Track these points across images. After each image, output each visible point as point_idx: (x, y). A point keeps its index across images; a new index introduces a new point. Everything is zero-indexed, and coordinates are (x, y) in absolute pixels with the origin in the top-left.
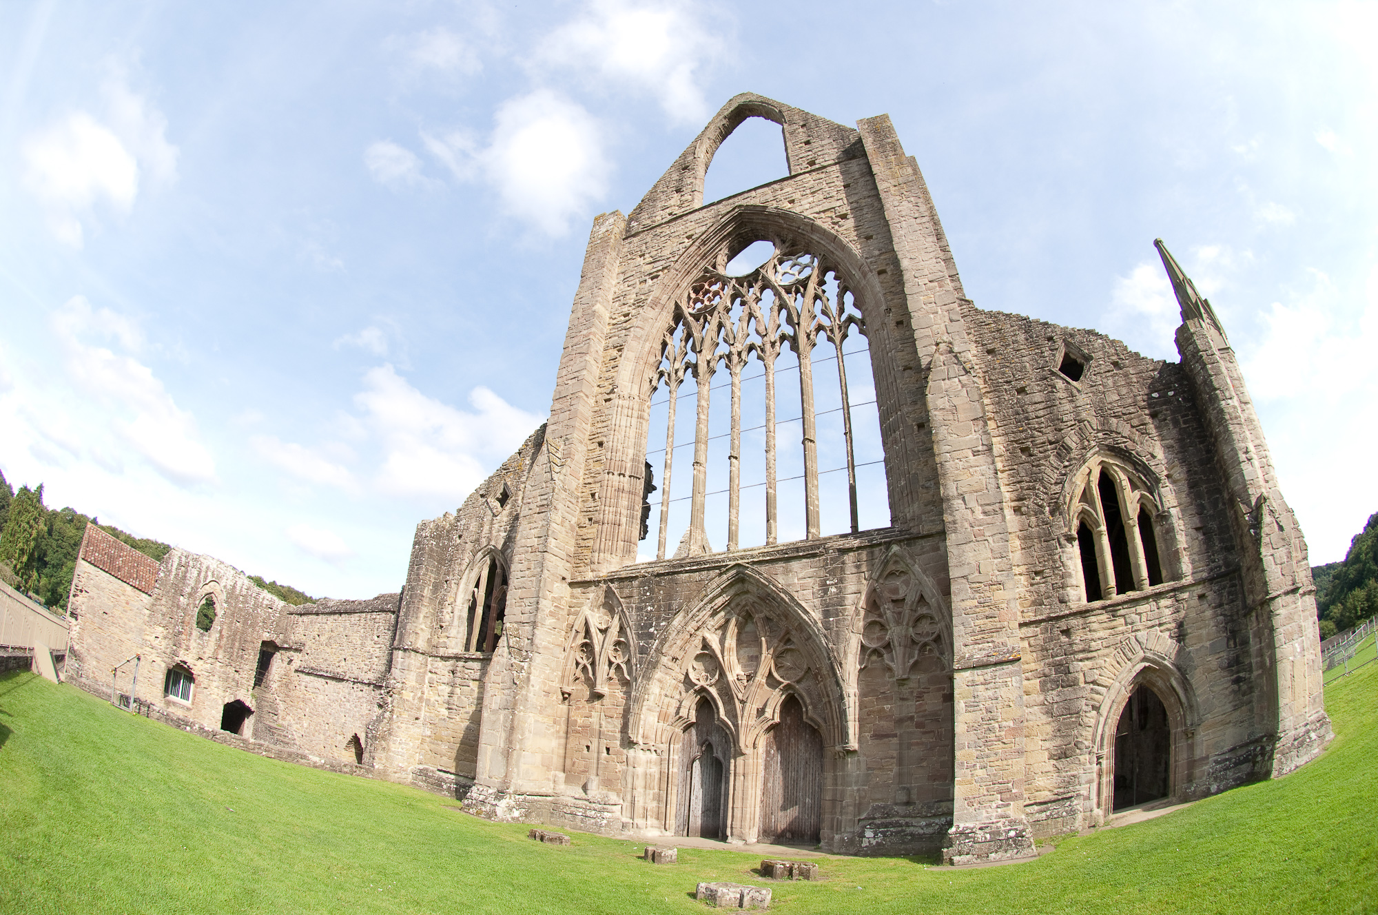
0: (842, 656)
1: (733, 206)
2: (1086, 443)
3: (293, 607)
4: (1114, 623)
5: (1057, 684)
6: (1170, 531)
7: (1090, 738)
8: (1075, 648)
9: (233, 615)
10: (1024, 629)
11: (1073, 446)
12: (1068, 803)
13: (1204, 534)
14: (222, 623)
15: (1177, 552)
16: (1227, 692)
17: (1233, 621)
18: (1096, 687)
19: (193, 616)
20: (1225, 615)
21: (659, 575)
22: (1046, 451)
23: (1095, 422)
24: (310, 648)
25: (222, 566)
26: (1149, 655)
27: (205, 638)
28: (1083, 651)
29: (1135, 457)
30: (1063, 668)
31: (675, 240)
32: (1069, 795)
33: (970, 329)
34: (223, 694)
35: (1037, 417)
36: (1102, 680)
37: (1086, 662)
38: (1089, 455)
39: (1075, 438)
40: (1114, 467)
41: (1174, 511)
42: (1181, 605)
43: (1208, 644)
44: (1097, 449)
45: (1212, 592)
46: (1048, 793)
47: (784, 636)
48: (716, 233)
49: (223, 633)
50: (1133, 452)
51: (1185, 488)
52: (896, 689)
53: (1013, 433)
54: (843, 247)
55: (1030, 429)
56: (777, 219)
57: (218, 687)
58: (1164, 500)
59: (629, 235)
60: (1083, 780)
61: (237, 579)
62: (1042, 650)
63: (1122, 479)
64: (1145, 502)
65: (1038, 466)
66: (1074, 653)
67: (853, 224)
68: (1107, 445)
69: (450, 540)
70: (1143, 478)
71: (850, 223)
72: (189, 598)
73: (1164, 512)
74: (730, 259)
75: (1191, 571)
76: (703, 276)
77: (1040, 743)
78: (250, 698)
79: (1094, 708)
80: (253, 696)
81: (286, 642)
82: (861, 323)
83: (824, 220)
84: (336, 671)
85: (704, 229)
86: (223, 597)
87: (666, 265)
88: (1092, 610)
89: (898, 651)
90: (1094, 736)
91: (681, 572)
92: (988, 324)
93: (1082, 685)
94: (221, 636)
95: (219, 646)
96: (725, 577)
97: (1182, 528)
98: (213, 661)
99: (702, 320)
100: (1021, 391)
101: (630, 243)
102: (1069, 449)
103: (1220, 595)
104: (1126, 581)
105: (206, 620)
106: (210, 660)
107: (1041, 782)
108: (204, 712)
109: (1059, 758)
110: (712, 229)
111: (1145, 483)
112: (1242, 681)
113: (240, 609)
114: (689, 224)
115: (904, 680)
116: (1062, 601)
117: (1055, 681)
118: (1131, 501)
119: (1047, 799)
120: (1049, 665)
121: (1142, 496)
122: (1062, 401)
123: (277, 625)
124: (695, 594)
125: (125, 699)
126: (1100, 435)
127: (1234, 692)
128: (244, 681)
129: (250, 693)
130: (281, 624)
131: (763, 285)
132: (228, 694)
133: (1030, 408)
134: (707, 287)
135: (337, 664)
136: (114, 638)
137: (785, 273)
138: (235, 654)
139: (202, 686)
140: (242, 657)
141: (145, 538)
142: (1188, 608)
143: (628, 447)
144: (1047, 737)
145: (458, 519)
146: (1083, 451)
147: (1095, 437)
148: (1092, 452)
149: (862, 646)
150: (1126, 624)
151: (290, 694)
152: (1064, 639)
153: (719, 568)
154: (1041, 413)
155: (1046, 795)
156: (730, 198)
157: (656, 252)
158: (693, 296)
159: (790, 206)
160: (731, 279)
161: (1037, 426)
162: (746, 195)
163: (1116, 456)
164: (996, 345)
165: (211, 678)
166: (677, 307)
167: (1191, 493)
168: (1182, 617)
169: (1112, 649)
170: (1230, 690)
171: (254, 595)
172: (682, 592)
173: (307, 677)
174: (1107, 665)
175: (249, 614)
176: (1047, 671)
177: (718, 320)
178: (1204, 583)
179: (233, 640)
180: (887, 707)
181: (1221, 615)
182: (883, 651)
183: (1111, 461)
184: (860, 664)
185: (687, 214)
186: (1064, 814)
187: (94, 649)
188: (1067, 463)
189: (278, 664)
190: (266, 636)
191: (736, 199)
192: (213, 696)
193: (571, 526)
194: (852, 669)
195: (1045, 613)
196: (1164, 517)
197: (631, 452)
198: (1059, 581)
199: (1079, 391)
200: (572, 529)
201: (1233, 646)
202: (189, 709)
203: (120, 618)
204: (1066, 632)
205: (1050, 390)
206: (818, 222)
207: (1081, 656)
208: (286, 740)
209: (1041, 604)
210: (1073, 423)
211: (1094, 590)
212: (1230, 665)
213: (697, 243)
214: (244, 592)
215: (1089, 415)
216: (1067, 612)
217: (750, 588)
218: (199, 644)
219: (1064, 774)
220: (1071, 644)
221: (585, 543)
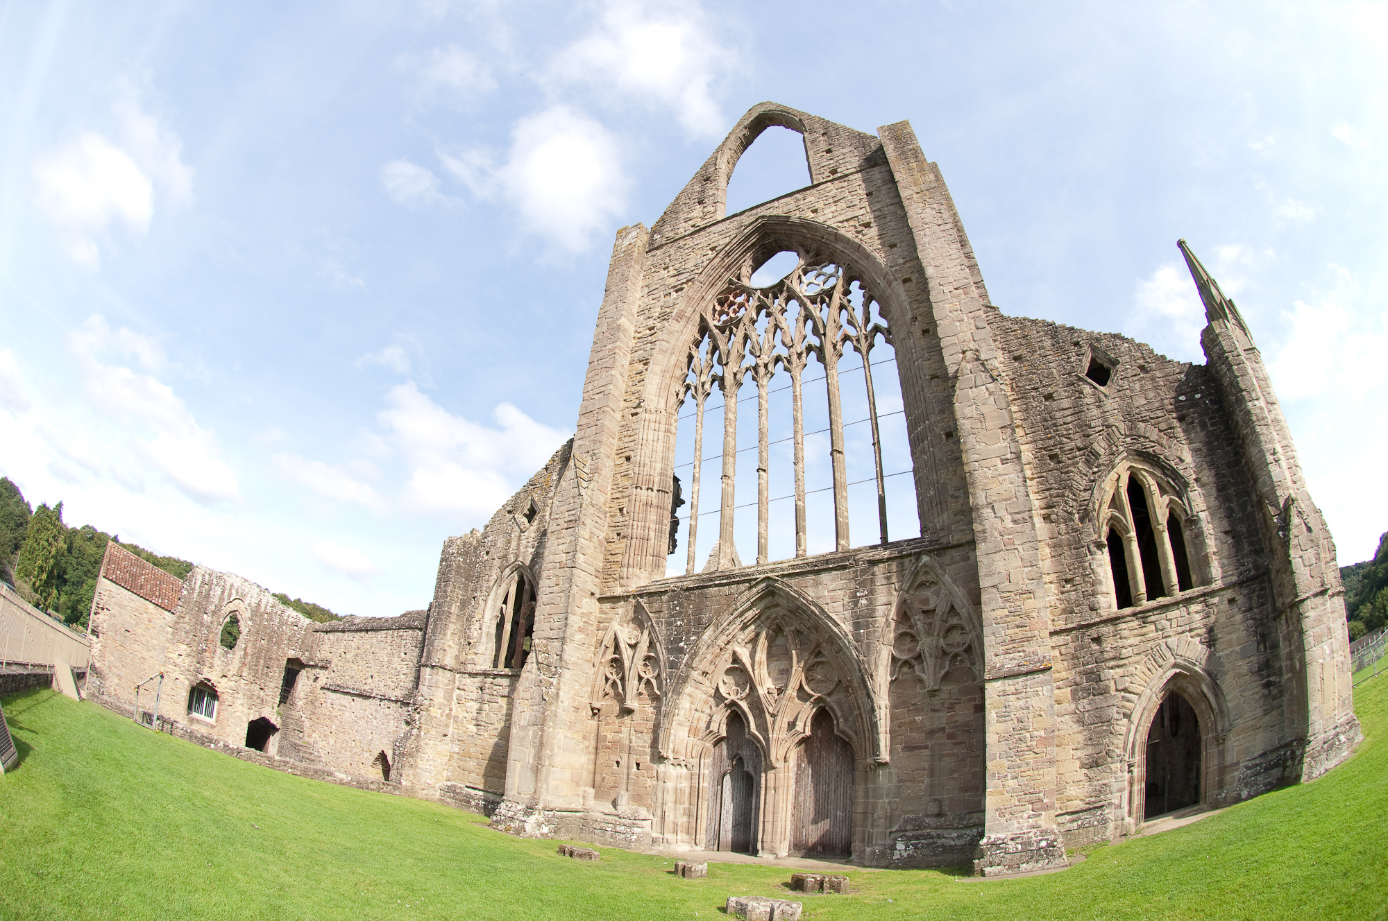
0: (873, 667)
1: (756, 216)
2: (1114, 449)
3: (318, 625)
4: (1145, 630)
5: (1088, 692)
6: (1199, 535)
7: (1121, 746)
8: (1106, 656)
9: (257, 632)
10: (1055, 638)
11: (1102, 451)
12: (1099, 812)
13: (1233, 538)
14: (247, 641)
15: (1206, 556)
16: (1257, 697)
17: (1262, 624)
18: (1127, 695)
19: (217, 634)
20: (1254, 619)
21: (688, 589)
22: (1074, 457)
23: (1122, 427)
24: (336, 665)
25: (246, 584)
26: (1179, 661)
27: (229, 656)
28: (1114, 658)
29: (1163, 461)
30: (1094, 677)
31: (699, 252)
32: (1101, 804)
33: (996, 335)
34: (247, 711)
35: (1065, 424)
36: (1133, 688)
37: (1117, 670)
38: (1117, 460)
39: (1103, 444)
40: (1143, 472)
41: (1202, 515)
42: (1211, 610)
43: (1238, 649)
44: (1126, 454)
45: (1242, 596)
46: (1080, 803)
47: (815, 649)
48: (739, 244)
49: (248, 651)
50: (1161, 457)
51: (1214, 491)
52: (927, 700)
53: (1042, 440)
54: (868, 256)
55: (1058, 435)
56: (800, 229)
57: (242, 705)
58: (1193, 504)
59: (652, 248)
60: (1114, 789)
61: (262, 597)
62: (1073, 659)
63: (1151, 483)
64: (1174, 506)
65: (1067, 473)
66: (1105, 660)
67: (877, 233)
68: (1135, 450)
69: (477, 557)
70: (1172, 482)
71: (874, 231)
72: (213, 615)
73: (1193, 516)
74: (754, 269)
75: (1220, 575)
76: (728, 288)
77: (1072, 752)
78: (276, 716)
79: (1125, 715)
80: (278, 713)
81: (312, 660)
82: (888, 332)
83: (848, 229)
84: (363, 688)
85: (727, 240)
86: (248, 614)
87: (690, 278)
88: (1123, 617)
89: (929, 662)
90: (1125, 744)
91: (710, 586)
92: (1014, 331)
93: (1113, 693)
94: (246, 654)
95: (244, 664)
96: (754, 590)
97: (1211, 532)
98: (238, 678)
99: (727, 332)
100: (1049, 397)
101: (653, 256)
102: (1097, 455)
103: (1250, 599)
104: (1156, 587)
105: (230, 638)
106: (235, 678)
107: (1072, 791)
108: (228, 729)
109: (1091, 767)
110: (736, 240)
111: (1173, 487)
112: (1272, 685)
113: (265, 627)
114: (712, 236)
115: (935, 691)
116: (1092, 609)
117: (1086, 690)
118: (1160, 506)
119: (1078, 809)
120: (1080, 673)
121: (1171, 501)
122: (1090, 407)
123: (303, 643)
124: (725, 607)
125: (148, 717)
126: (1128, 440)
127: (1264, 696)
128: (269, 698)
129: (275, 710)
130: (306, 642)
131: (788, 296)
132: (252, 711)
133: (1058, 415)
134: (731, 299)
135: (364, 682)
136: (136, 655)
137: (810, 283)
138: (260, 671)
139: (227, 703)
140: (267, 675)
141: (167, 556)
142: (1218, 613)
143: (656, 462)
144: (1079, 746)
145: (485, 536)
146: (1112, 456)
147: (1122, 443)
148: (1120, 457)
149: (893, 658)
150: (1157, 630)
151: (316, 711)
152: (1095, 647)
153: (748, 581)
154: (1069, 419)
155: (1077, 805)
156: (752, 209)
157: (680, 265)
158: (718, 308)
159: (813, 215)
160: (756, 290)
161: (1065, 432)
162: (769, 206)
163: (1144, 461)
164: (1023, 352)
165: (236, 695)
166: (702, 319)
167: (1221, 496)
168: (1212, 622)
169: (1142, 656)
170: (1260, 694)
171: (279, 612)
172: (712, 606)
173: (333, 694)
174: (1138, 672)
175: (274, 631)
176: (1078, 679)
177: (743, 332)
178: (1234, 587)
179: (258, 658)
180: (918, 718)
181: (1251, 619)
182: (914, 662)
183: (1140, 467)
184: (891, 675)
185: (710, 226)
186: (1096, 823)
187: (116, 667)
188: (1095, 470)
189: (304, 681)
190: (292, 654)
191: (759, 210)
192: (238, 714)
193: (600, 541)
194: (883, 680)
195: (1076, 620)
196: (1193, 521)
197: (659, 466)
198: (1090, 589)
199: (1106, 396)
200: (600, 544)
201: (1263, 650)
202: (212, 727)
203: (143, 636)
204: (1097, 640)
205: (1077, 395)
206: (842, 232)
207: (1112, 663)
208: (312, 757)
209: (1072, 612)
210: (1101, 428)
211: (1125, 597)
212: (1260, 670)
213: (720, 255)
214: (269, 610)
215: (1117, 420)
216: (1098, 620)
217: (780, 601)
218: (223, 661)
219: (1095, 783)
220: (1102, 652)
221: (611, 558)
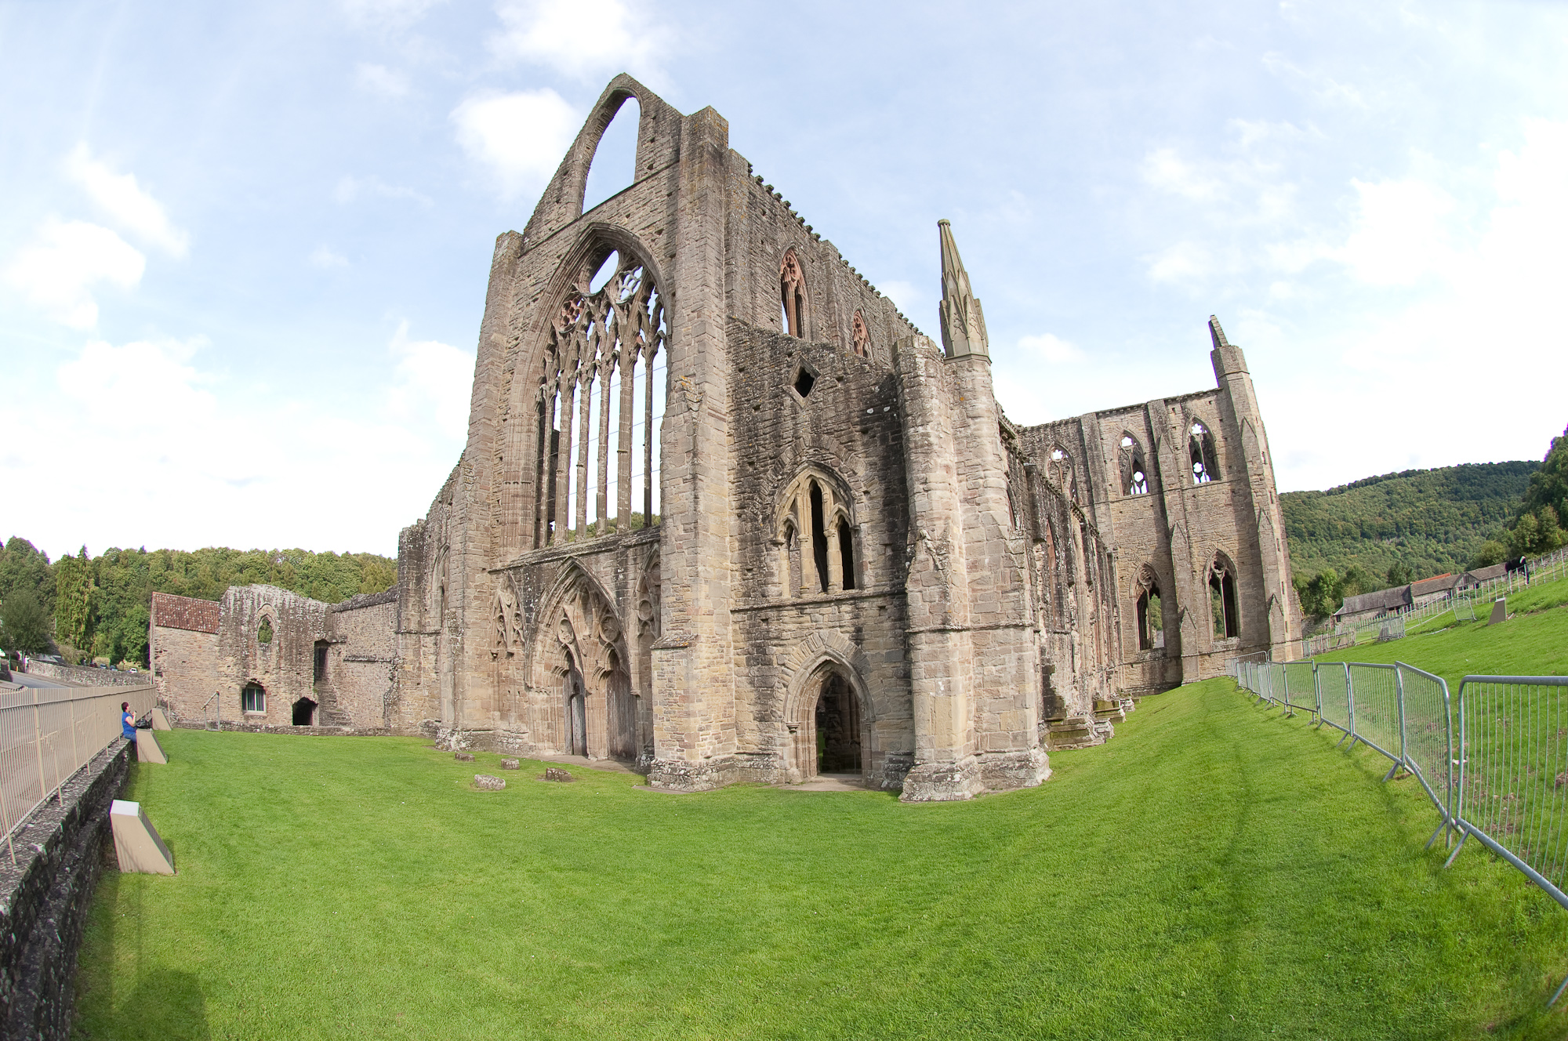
1: (589, 222)
2: (798, 459)
3: (336, 606)
4: (801, 619)
5: (757, 661)
6: (861, 541)
7: (782, 709)
8: (771, 635)
10: (736, 615)
11: (787, 461)
12: (766, 759)
13: (893, 550)
15: (862, 564)
18: (786, 669)
20: (903, 629)
22: (766, 465)
23: (807, 439)
24: (351, 639)
26: (830, 651)
28: (777, 638)
29: (837, 473)
30: (761, 649)
32: (768, 752)
35: (764, 434)
36: (790, 664)
37: (779, 648)
38: (798, 470)
39: (789, 454)
40: (821, 481)
41: (864, 527)
42: (862, 612)
43: (884, 652)
44: (806, 464)
45: (892, 606)
46: (754, 746)
48: (576, 252)
50: (836, 469)
51: (880, 506)
53: (745, 448)
55: (757, 445)
56: (618, 235)
58: (858, 514)
59: (522, 254)
62: (748, 633)
63: (827, 492)
64: (842, 514)
65: (758, 479)
66: (770, 639)
69: (424, 540)
70: (842, 492)
73: (855, 526)
75: (874, 584)
76: (570, 294)
78: (314, 694)
79: (785, 686)
80: (315, 692)
84: (370, 655)
85: (568, 248)
87: (542, 288)
88: (788, 606)
90: (785, 708)
93: (775, 666)
97: (870, 542)
99: (568, 339)
100: (757, 408)
101: (523, 262)
102: (783, 465)
103: (901, 610)
107: (749, 736)
110: (574, 248)
111: (844, 498)
114: (560, 242)
116: (763, 593)
117: (756, 659)
118: (830, 508)
120: (752, 645)
121: (839, 510)
122: (786, 419)
123: (325, 625)
126: (812, 450)
128: (308, 678)
129: (313, 689)
133: (761, 425)
134: (572, 305)
135: (370, 649)
142: (867, 617)
144: (753, 702)
145: (427, 522)
146: (794, 466)
147: (804, 454)
148: (801, 467)
149: (638, 620)
150: (812, 621)
151: (344, 681)
152: (764, 626)
153: (562, 559)
154: (768, 430)
161: (762, 442)
163: (822, 471)
166: (553, 327)
167: (884, 510)
168: (861, 622)
169: (798, 640)
173: (352, 664)
174: (794, 653)
176: (750, 650)
178: (885, 596)
183: (818, 476)
185: (560, 231)
186: (763, 766)
188: (780, 477)
190: (318, 637)
194: (633, 635)
195: (751, 602)
196: (857, 531)
197: (523, 462)
200: (487, 529)
202: (264, 717)
204: (766, 620)
207: (776, 642)
209: (749, 596)
210: (790, 439)
213: (563, 265)
215: (806, 436)
216: (765, 602)
219: (765, 734)
220: (768, 632)
221: (495, 540)
